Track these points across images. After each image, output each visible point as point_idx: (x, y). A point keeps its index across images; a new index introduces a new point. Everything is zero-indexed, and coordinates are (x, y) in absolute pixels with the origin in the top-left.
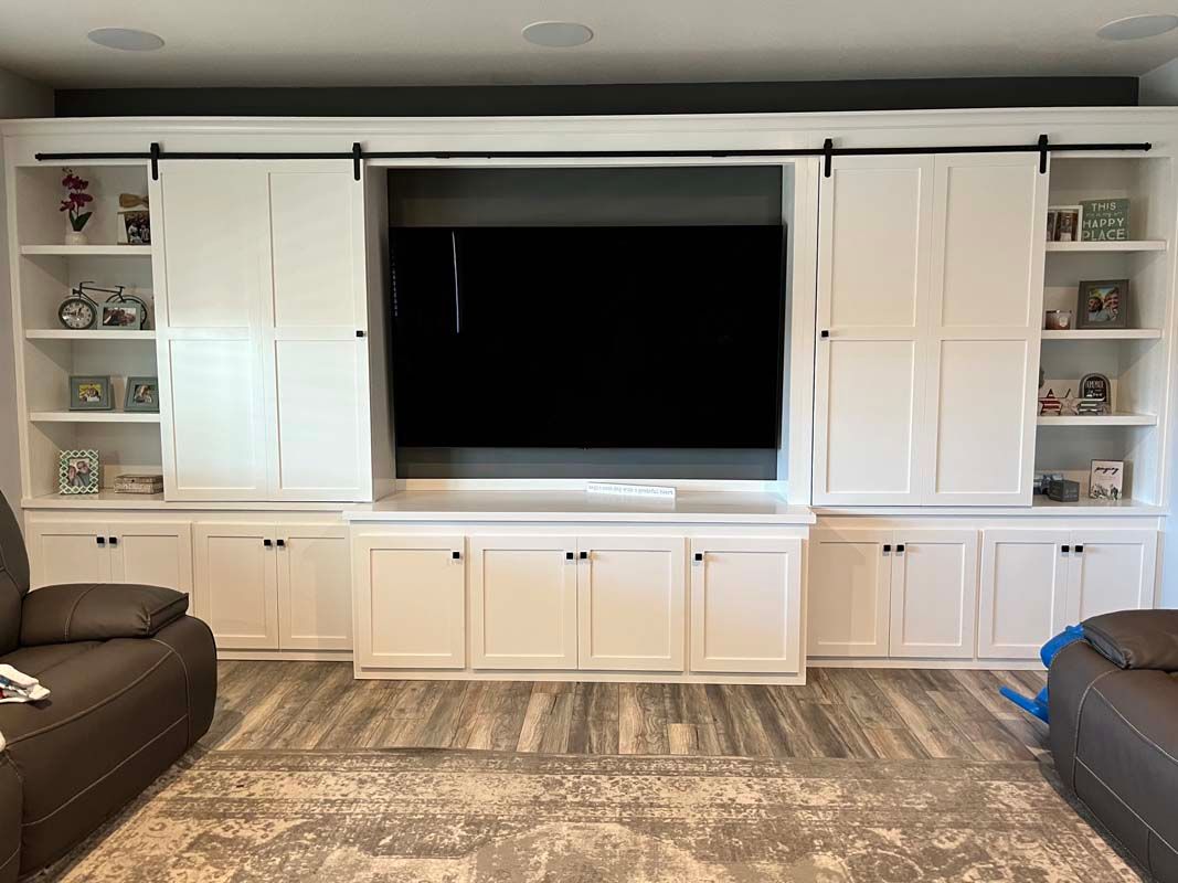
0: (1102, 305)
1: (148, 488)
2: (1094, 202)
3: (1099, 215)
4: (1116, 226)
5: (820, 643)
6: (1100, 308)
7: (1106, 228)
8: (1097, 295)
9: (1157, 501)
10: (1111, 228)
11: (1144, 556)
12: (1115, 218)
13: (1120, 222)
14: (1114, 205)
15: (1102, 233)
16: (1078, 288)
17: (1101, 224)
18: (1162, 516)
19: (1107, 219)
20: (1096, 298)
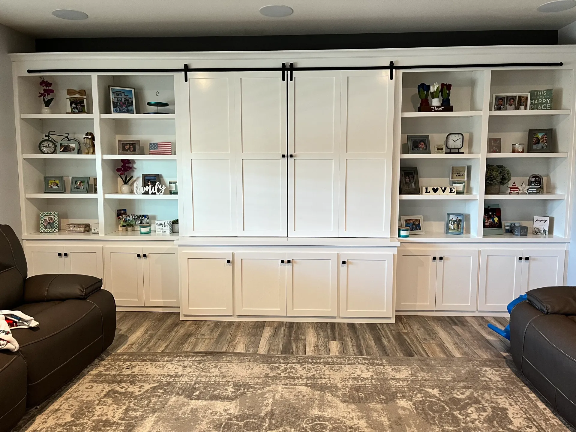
0: (539, 141)
1: (82, 230)
2: (536, 91)
3: (538, 97)
4: (546, 103)
5: (402, 304)
6: (538, 143)
7: (541, 104)
8: (537, 136)
9: (565, 236)
11: (559, 262)
12: (546, 99)
13: (548, 101)
14: (545, 93)
15: (540, 106)
16: (528, 133)
17: (539, 102)
18: (567, 243)
19: (542, 99)
20: (537, 138)
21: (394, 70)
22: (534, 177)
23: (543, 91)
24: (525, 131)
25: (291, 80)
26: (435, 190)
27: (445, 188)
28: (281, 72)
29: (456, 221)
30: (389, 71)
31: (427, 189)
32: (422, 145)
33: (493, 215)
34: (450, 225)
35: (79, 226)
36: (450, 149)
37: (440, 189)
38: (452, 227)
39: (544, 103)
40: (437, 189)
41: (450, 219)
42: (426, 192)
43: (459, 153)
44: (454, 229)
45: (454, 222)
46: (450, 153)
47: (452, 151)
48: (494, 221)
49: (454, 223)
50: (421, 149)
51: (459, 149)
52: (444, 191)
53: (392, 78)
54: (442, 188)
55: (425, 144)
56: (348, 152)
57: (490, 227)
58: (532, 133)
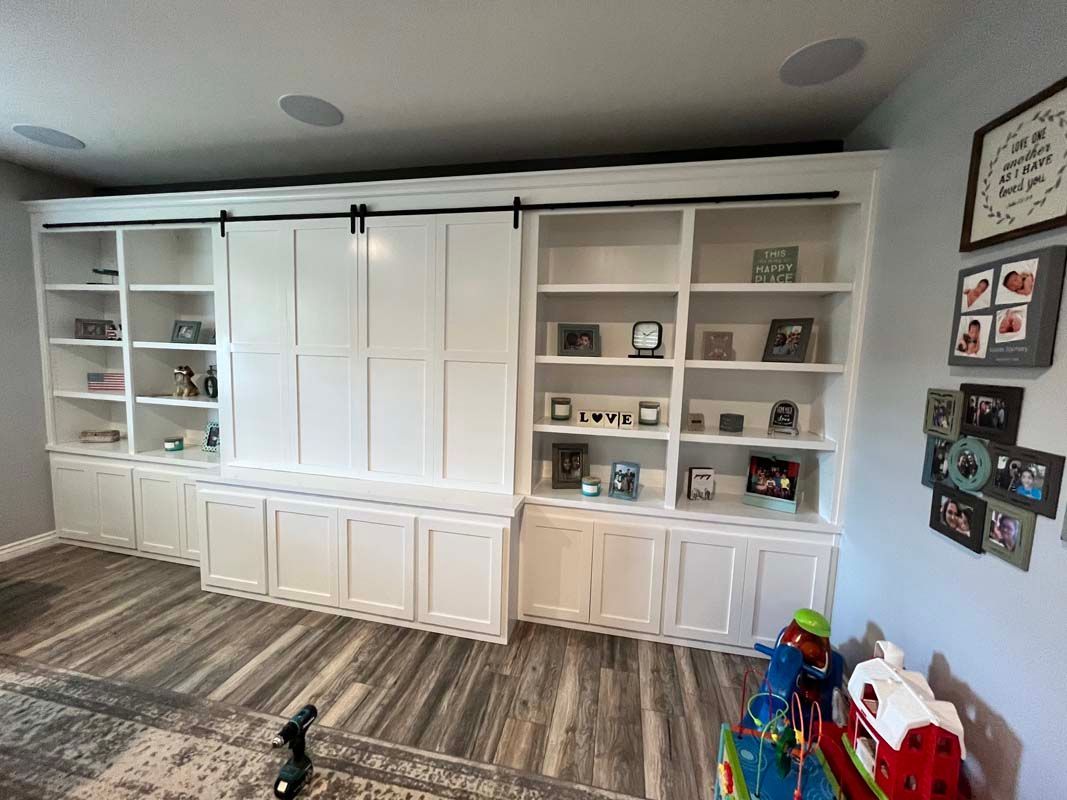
0: (786, 339)
1: (109, 439)
2: (766, 250)
3: (770, 261)
4: (785, 271)
5: (536, 605)
6: (783, 344)
7: (776, 273)
8: (783, 331)
9: (832, 519)
10: (779, 273)
11: (817, 569)
12: (785, 264)
13: (789, 268)
14: (783, 252)
15: (773, 277)
16: (769, 326)
17: (772, 270)
18: (837, 534)
19: (778, 265)
20: (784, 335)
21: (520, 212)
22: (782, 405)
23: (781, 249)
24: (765, 323)
25: (362, 231)
26: (597, 418)
27: (614, 416)
28: (349, 219)
29: (626, 475)
30: (511, 213)
31: (583, 414)
32: (585, 341)
33: (781, 473)
34: (616, 481)
35: (104, 434)
36: (639, 349)
37: (605, 417)
38: (619, 485)
39: (781, 272)
40: (600, 417)
41: (617, 470)
42: (582, 420)
43: (653, 357)
44: (622, 490)
45: (624, 476)
46: (639, 356)
47: (642, 353)
48: (779, 485)
49: (623, 478)
50: (581, 347)
51: (653, 349)
52: (611, 420)
53: (516, 226)
54: (608, 415)
55: (590, 339)
56: (448, 350)
57: (766, 494)
58: (777, 325)
